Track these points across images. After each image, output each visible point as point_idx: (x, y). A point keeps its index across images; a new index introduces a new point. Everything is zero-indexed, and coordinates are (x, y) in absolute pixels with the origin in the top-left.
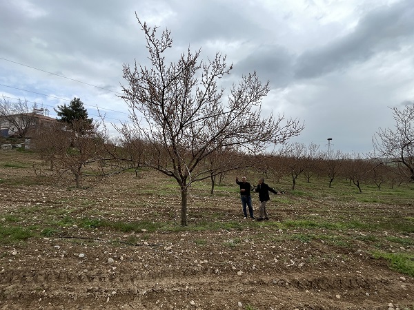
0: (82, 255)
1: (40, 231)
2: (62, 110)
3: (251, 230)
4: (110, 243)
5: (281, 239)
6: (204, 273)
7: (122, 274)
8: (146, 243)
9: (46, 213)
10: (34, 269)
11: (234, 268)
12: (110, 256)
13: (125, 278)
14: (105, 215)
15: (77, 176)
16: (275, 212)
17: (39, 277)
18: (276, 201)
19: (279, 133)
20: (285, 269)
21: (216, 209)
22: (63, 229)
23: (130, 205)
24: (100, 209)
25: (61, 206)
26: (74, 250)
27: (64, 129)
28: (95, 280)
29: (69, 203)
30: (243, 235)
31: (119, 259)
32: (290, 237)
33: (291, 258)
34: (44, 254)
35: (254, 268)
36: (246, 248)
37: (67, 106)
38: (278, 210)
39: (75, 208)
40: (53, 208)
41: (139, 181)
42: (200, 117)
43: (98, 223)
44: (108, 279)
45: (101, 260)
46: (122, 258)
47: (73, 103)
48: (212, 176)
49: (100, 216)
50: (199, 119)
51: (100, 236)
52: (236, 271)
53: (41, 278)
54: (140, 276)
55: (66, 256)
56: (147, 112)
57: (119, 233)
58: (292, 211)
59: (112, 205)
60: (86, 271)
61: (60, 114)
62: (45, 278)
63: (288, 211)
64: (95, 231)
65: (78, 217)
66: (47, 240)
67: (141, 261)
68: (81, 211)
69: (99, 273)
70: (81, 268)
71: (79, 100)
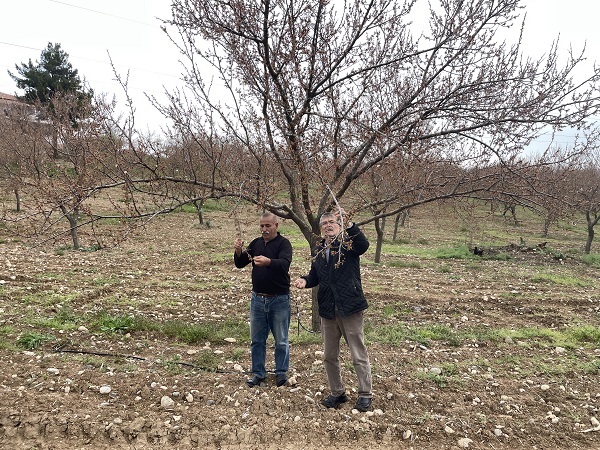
0: (106, 389)
1: (14, 338)
2: (26, 74)
3: (482, 346)
4: (161, 366)
5: (561, 368)
6: (378, 438)
7: (195, 431)
8: (238, 367)
9: (20, 301)
10: (16, 412)
11: (449, 430)
12: (164, 393)
13: (202, 440)
14: (143, 307)
15: (73, 223)
16: (543, 307)
17: (28, 429)
18: (541, 280)
19: (568, 99)
20: (579, 438)
21: (391, 297)
22: (60, 336)
23: (193, 285)
24: (131, 295)
25: (49, 288)
26: (88, 378)
27: (33, 118)
28: (139, 440)
29: (62, 282)
30: (464, 357)
31: (184, 398)
32: (588, 366)
33: (592, 414)
34: (29, 385)
35: (498, 432)
36: (474, 386)
37: (35, 65)
38: (549, 301)
39: (79, 293)
40: (33, 291)
41: (206, 234)
42: (356, 67)
43: (129, 322)
44: (165, 439)
45: (145, 400)
46: (190, 397)
47: (47, 55)
48: (377, 220)
49: (133, 308)
50: (354, 73)
51: (139, 351)
52: (455, 438)
53: (33, 431)
54: (233, 437)
55: (73, 390)
56: (225, 64)
57: (176, 345)
58: (587, 303)
59: (154, 287)
60: (119, 420)
61: (21, 84)
62: (40, 431)
63: (575, 303)
64: (127, 341)
65: (87, 309)
66: (31, 357)
67: (231, 404)
68: (91, 298)
69: (146, 427)
70: (107, 416)
71: (58, 47)
